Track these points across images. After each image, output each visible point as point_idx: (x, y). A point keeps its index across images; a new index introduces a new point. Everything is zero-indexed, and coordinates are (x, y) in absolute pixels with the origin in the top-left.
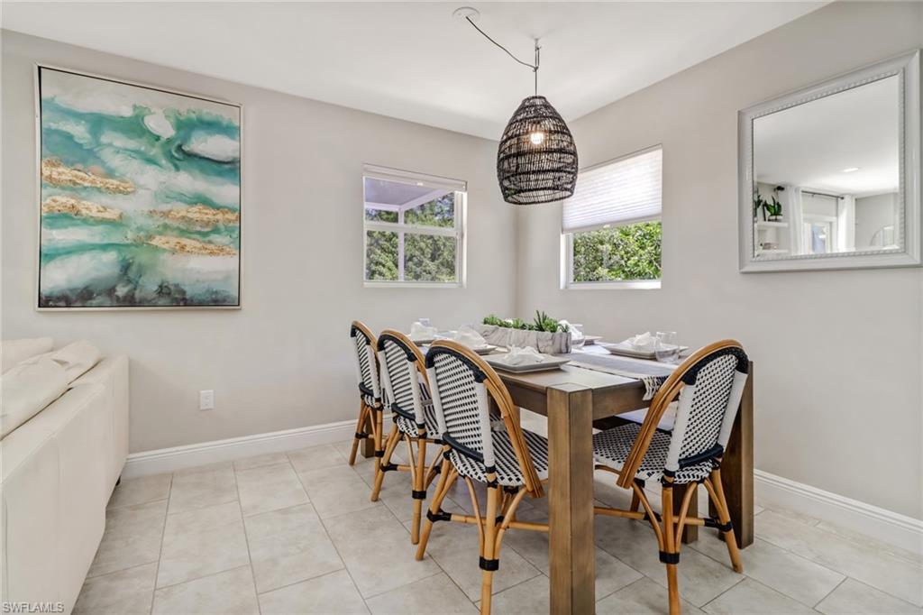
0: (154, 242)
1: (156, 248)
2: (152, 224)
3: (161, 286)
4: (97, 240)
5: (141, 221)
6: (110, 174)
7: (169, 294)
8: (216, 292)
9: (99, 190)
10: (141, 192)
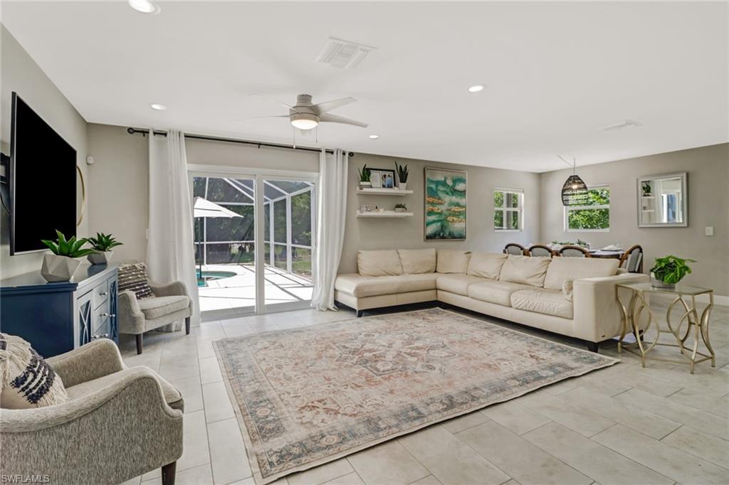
0: (448, 219)
1: (448, 221)
2: (448, 213)
3: (449, 233)
4: (437, 219)
5: (446, 212)
6: (439, 199)
7: (451, 235)
8: (460, 234)
9: (437, 203)
10: (446, 203)
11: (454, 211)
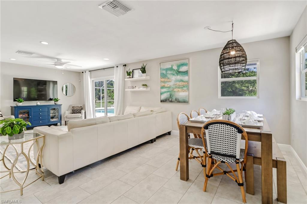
0: (174, 90)
1: (175, 91)
2: (174, 87)
3: (176, 99)
4: (167, 91)
5: (172, 86)
6: (168, 78)
7: (177, 100)
8: (184, 100)
9: (167, 82)
10: (173, 81)
11: (179, 85)
